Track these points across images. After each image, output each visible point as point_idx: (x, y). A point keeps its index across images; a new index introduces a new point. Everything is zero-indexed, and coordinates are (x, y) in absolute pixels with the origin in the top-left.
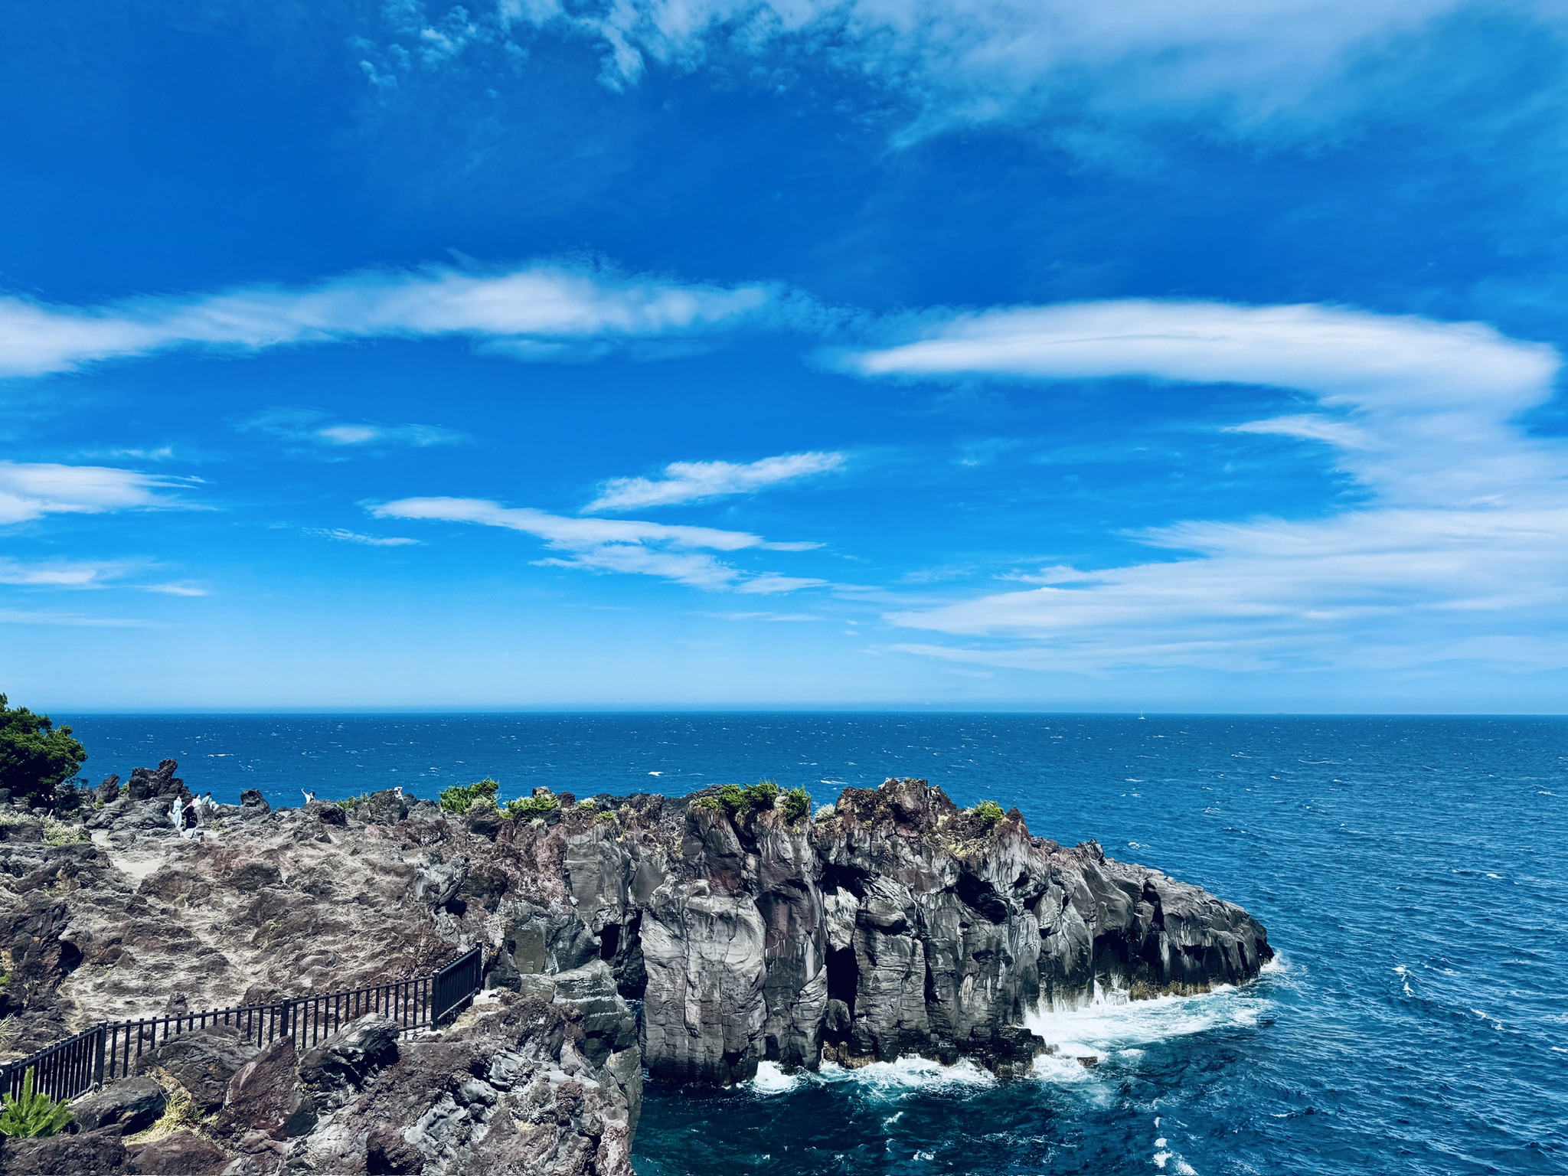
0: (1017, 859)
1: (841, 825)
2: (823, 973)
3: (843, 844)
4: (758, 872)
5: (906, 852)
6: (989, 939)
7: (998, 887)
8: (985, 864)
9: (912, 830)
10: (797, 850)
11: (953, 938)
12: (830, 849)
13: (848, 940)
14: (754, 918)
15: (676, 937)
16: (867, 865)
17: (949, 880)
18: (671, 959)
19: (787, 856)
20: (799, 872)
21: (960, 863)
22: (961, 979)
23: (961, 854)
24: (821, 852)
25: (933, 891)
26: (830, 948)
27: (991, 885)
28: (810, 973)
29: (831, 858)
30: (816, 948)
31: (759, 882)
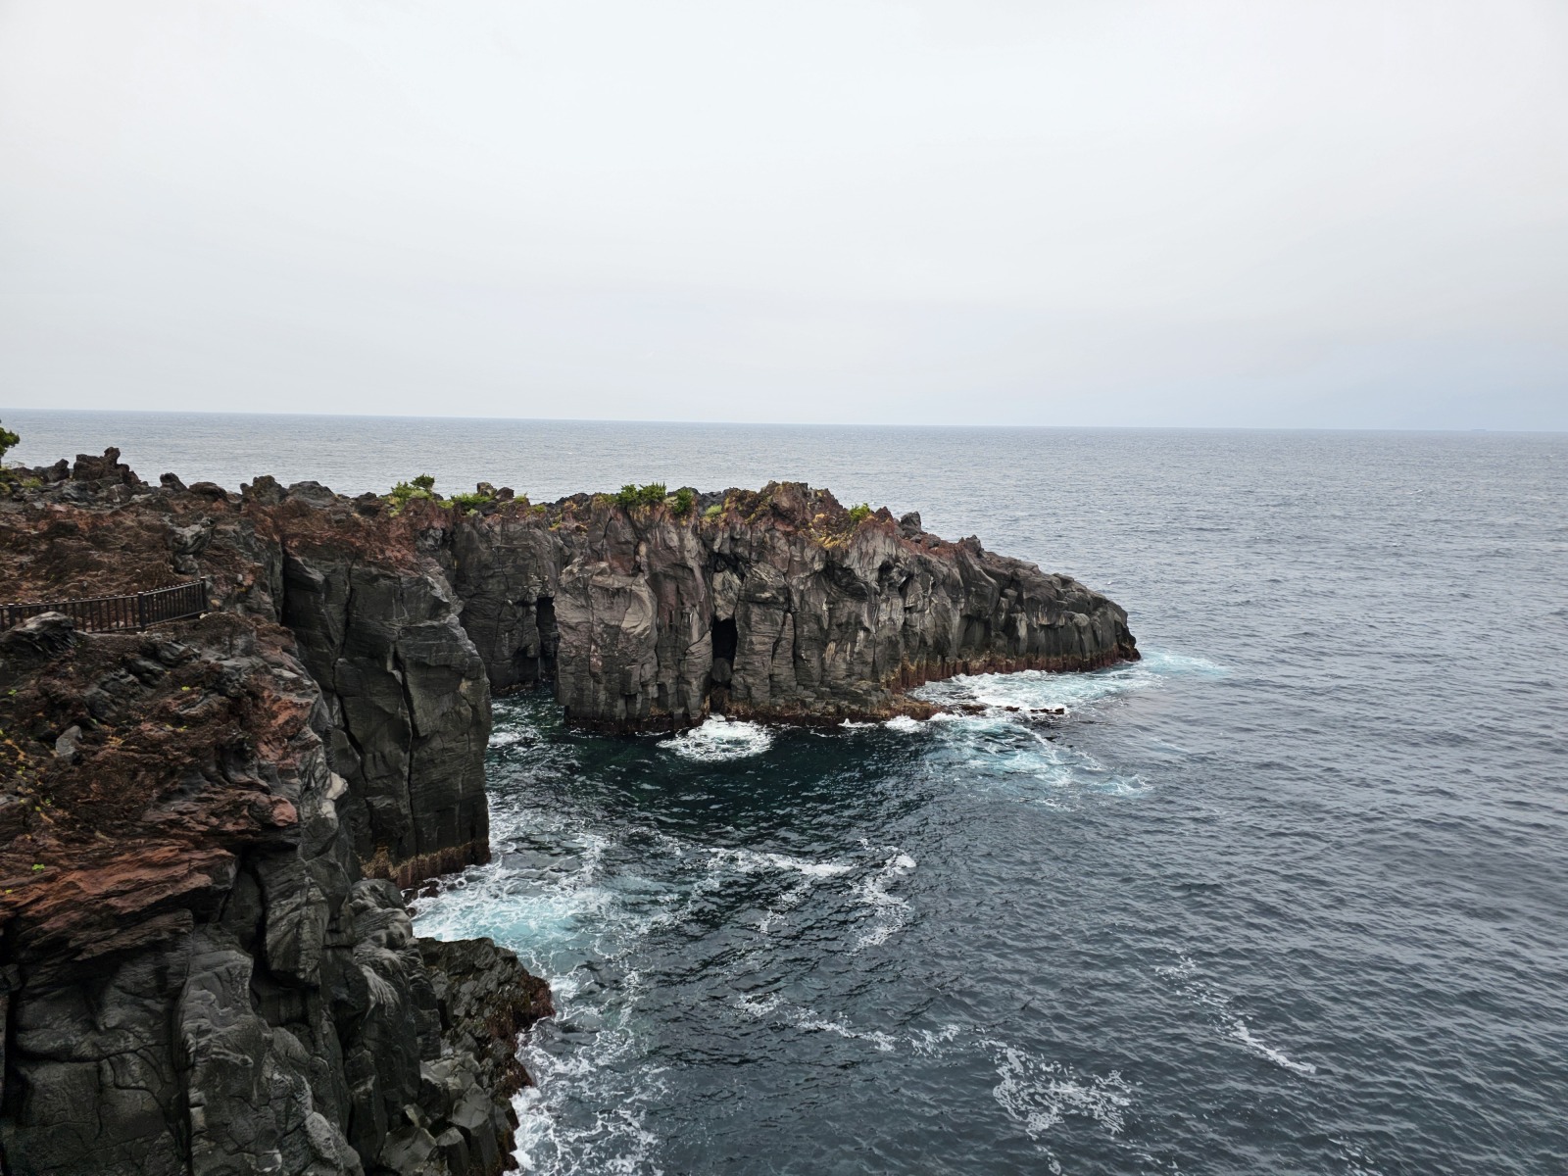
0: (879, 550)
1: (725, 520)
2: (708, 637)
3: (726, 535)
4: (648, 557)
5: (782, 544)
6: (850, 614)
7: (858, 573)
8: (846, 554)
9: (788, 525)
10: (681, 540)
11: (819, 612)
12: (713, 540)
13: (731, 613)
14: (645, 593)
15: (583, 606)
16: (746, 553)
17: (818, 566)
18: (578, 624)
19: (672, 544)
20: (683, 558)
21: (827, 552)
22: (826, 645)
23: (828, 545)
24: (706, 541)
25: (804, 575)
26: (714, 618)
27: (852, 571)
28: (695, 636)
29: (716, 548)
30: (701, 618)
31: (649, 565)
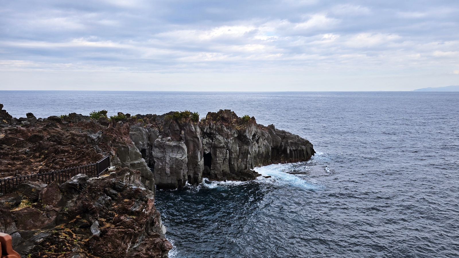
0: (253, 130)
1: (208, 122)
2: (203, 160)
3: (208, 127)
4: (185, 135)
5: (225, 129)
6: (245, 149)
7: (248, 137)
8: (245, 131)
9: (226, 123)
10: (195, 129)
11: (236, 150)
12: (204, 128)
13: (209, 151)
14: (185, 147)
15: (162, 152)
16: (214, 132)
17: (236, 135)
18: (161, 157)
19: (193, 130)
20: (196, 135)
21: (239, 131)
22: (238, 160)
23: (239, 129)
24: (202, 129)
25: (231, 138)
26: (204, 153)
27: (246, 136)
28: (199, 159)
29: (205, 131)
30: (201, 153)
31: (185, 138)
